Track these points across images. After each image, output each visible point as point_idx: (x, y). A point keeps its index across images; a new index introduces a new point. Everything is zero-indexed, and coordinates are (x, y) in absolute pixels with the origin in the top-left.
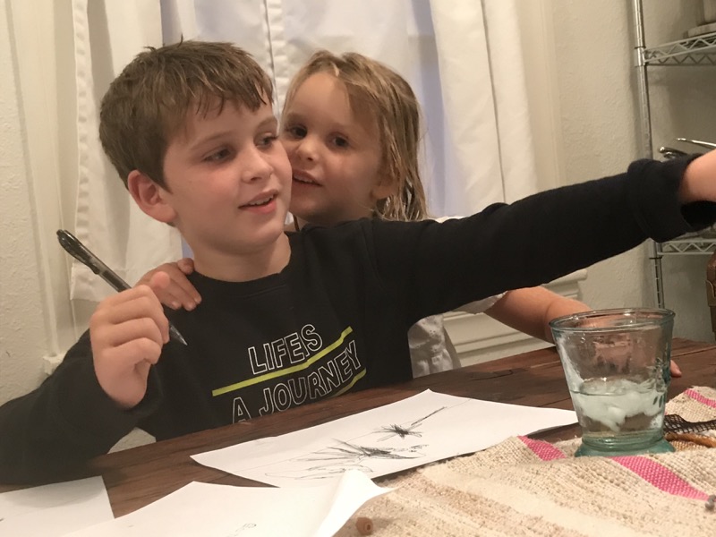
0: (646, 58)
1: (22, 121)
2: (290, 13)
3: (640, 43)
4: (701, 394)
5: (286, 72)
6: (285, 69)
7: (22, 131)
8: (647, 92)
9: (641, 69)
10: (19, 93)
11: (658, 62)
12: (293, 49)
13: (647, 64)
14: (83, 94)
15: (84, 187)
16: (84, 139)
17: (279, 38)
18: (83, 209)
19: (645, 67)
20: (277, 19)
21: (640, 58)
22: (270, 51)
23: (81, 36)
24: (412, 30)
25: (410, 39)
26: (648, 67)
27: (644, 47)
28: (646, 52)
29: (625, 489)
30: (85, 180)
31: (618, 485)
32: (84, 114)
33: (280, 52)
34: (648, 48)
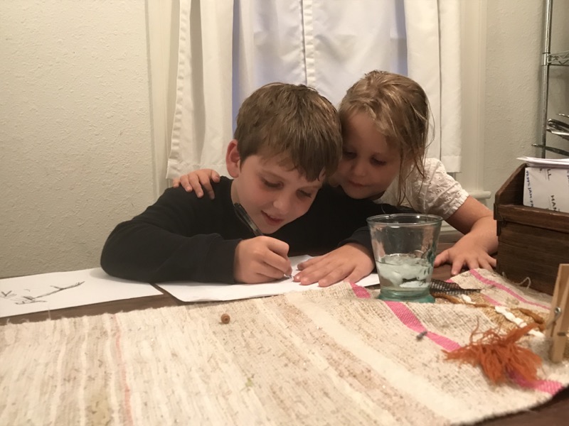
0: (549, 60)
1: (150, 76)
2: (317, 19)
3: (546, 50)
4: (480, 273)
5: (313, 55)
6: (312, 53)
7: (149, 82)
8: (548, 83)
9: (546, 68)
10: (149, 61)
11: (558, 63)
12: (318, 41)
13: (550, 64)
14: (182, 63)
15: (178, 116)
16: (181, 89)
17: (310, 34)
18: (178, 129)
19: (548, 66)
20: (309, 23)
21: (545, 61)
22: (303, 42)
23: (184, 30)
24: (394, 34)
25: (392, 40)
26: (551, 67)
27: (549, 53)
28: (550, 57)
29: (383, 320)
30: (180, 113)
31: (381, 317)
32: (182, 75)
33: (310, 43)
34: (552, 53)
